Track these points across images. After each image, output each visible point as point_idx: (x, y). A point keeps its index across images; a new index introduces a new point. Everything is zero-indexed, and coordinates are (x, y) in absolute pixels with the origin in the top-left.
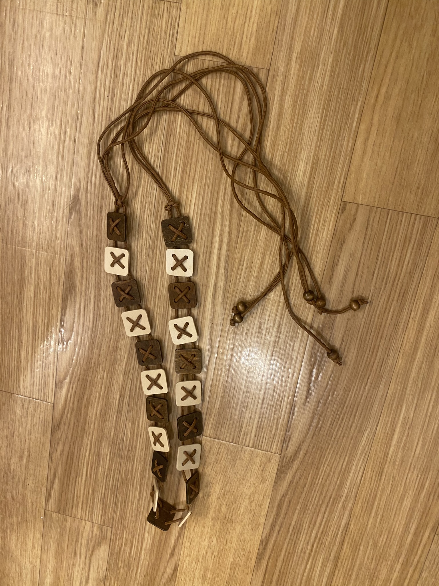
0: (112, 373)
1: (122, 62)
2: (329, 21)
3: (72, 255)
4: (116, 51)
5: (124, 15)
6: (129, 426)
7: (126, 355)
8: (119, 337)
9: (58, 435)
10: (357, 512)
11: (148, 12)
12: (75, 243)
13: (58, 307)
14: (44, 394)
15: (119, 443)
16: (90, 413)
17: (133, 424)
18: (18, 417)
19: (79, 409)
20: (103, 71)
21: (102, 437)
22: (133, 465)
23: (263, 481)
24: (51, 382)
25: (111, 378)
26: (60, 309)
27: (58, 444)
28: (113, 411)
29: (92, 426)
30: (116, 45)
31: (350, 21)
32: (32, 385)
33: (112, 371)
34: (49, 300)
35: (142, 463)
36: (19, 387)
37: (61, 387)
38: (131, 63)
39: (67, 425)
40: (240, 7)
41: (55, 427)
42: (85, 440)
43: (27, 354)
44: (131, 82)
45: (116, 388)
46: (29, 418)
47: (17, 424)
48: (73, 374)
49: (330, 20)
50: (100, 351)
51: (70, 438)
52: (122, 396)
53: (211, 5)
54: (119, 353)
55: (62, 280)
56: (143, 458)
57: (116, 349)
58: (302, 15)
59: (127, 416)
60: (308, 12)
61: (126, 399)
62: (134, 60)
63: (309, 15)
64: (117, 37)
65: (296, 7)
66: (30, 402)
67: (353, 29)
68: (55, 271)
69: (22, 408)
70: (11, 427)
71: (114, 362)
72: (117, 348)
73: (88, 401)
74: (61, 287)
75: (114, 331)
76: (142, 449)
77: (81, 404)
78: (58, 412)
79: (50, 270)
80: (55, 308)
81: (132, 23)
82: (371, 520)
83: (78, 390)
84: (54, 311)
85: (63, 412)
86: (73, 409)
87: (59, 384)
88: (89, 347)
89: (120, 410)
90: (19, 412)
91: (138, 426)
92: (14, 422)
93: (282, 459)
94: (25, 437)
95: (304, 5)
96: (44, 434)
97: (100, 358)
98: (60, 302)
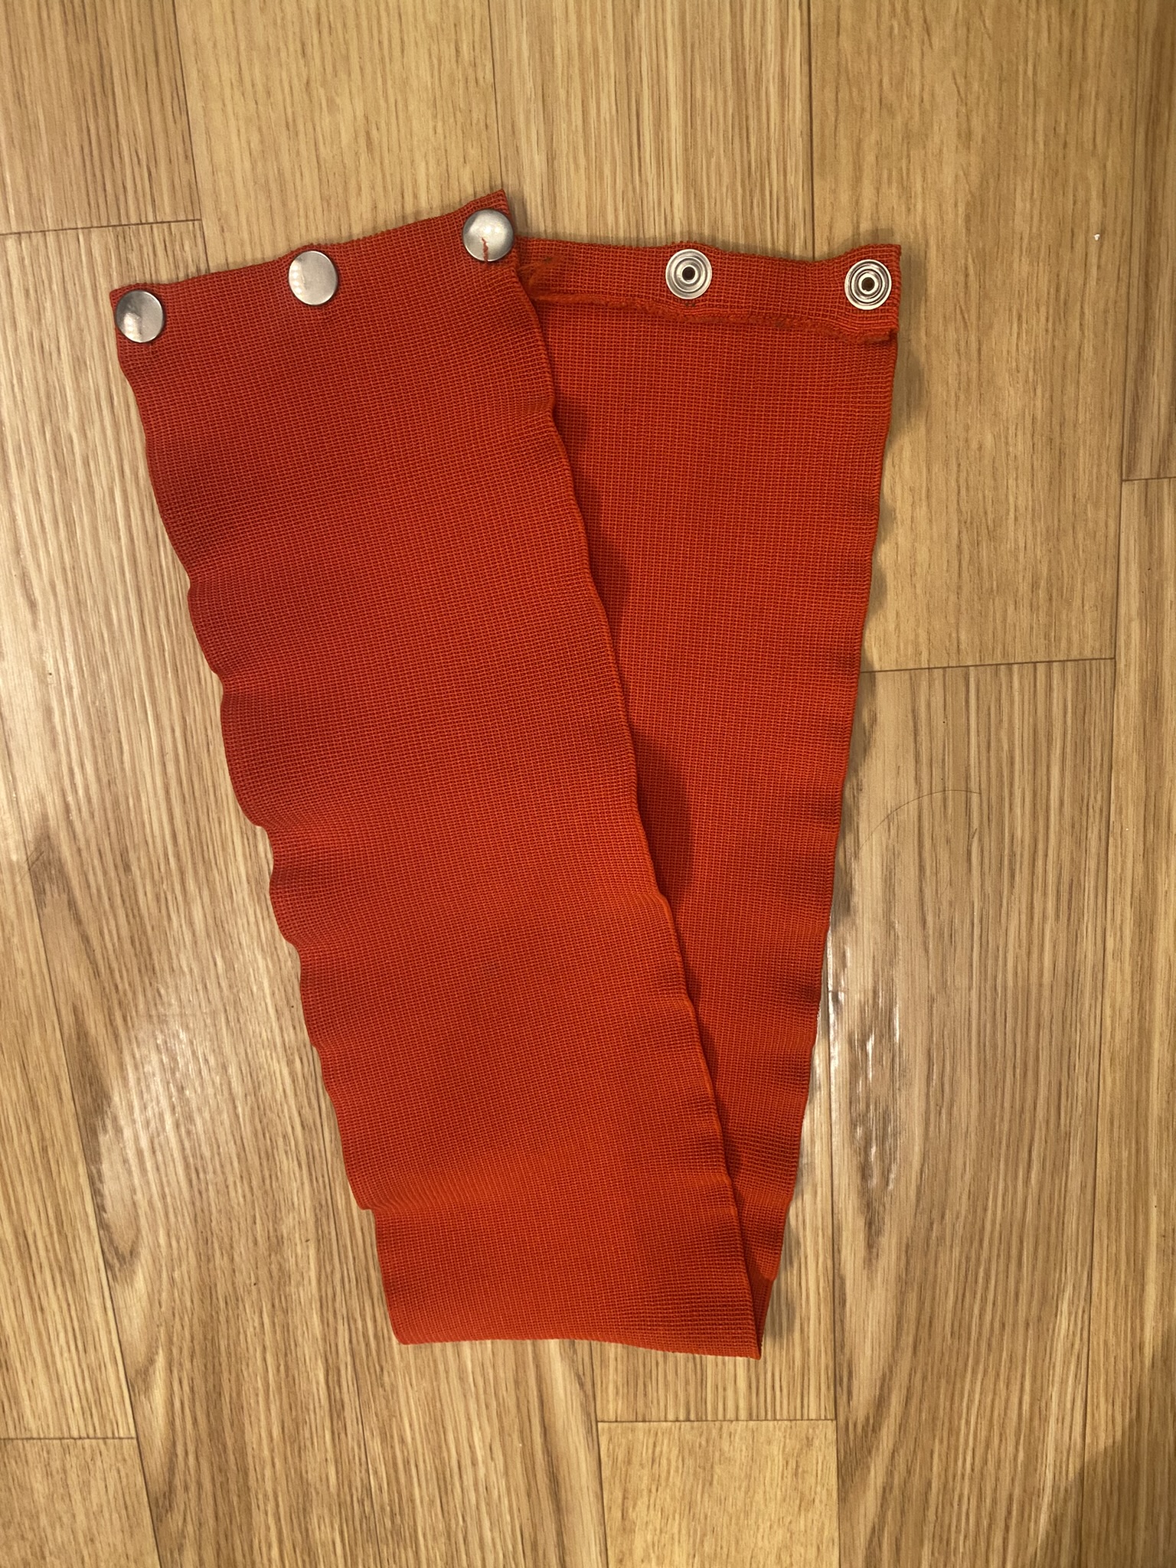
0: (286, 1312)
1: (71, 427)
2: (650, 173)
3: (75, 1009)
4: (44, 400)
5: (40, 290)
6: (376, 1446)
7: (312, 1252)
8: (277, 1206)
9: (175, 1521)
10: (1095, 1524)
11: (110, 265)
12: (73, 973)
13: (75, 1164)
14: (102, 1417)
15: (361, 1502)
16: (251, 1437)
17: (385, 1437)
18: (41, 1501)
19: (215, 1434)
20: (20, 465)
21: (306, 1495)
22: (417, 1553)
23: (805, 1503)
24: (114, 1379)
25: (286, 1328)
26: (82, 1169)
27: (181, 1548)
28: (319, 1415)
29: (268, 1473)
30: (42, 383)
31: (713, 160)
32: (60, 1402)
33: (282, 1307)
34: (44, 1150)
35: (442, 1540)
36: (21, 1417)
37: (147, 1389)
38: (97, 424)
39: (193, 1488)
40: (379, 189)
41: (161, 1505)
42: (258, 1518)
43: (20, 1318)
44: (113, 480)
45: (308, 1350)
46: (77, 1496)
47: (44, 1520)
48: (170, 1341)
49: (654, 171)
50: (232, 1260)
51: (211, 1522)
52: (332, 1371)
53: (292, 204)
54: (288, 1252)
55: (66, 1087)
56: (441, 1526)
57: (277, 1244)
58: (568, 174)
59: (361, 1421)
60: (582, 162)
61: (347, 1375)
62: (106, 412)
63: (587, 169)
64: (37, 358)
65: (544, 158)
66: (66, 1450)
67: (726, 180)
68: (38, 1067)
69: (48, 1474)
70: (30, 1535)
71: (281, 1279)
72: (280, 1241)
73: (238, 1408)
74: (69, 1107)
75: (258, 1193)
76: (432, 1502)
77: (219, 1418)
78: (156, 1459)
79: (24, 1067)
80: (67, 1167)
81: (69, 308)
82: (1142, 1536)
83: (199, 1382)
84: (66, 1179)
85: (172, 1454)
86: (198, 1440)
87: (137, 1382)
88: (198, 1256)
89: (336, 1409)
90: (39, 1486)
91: (403, 1441)
92: (34, 1517)
93: (843, 1433)
94: (79, 1552)
95: (564, 146)
96: (131, 1528)
97: (239, 1279)
98: (76, 1148)
